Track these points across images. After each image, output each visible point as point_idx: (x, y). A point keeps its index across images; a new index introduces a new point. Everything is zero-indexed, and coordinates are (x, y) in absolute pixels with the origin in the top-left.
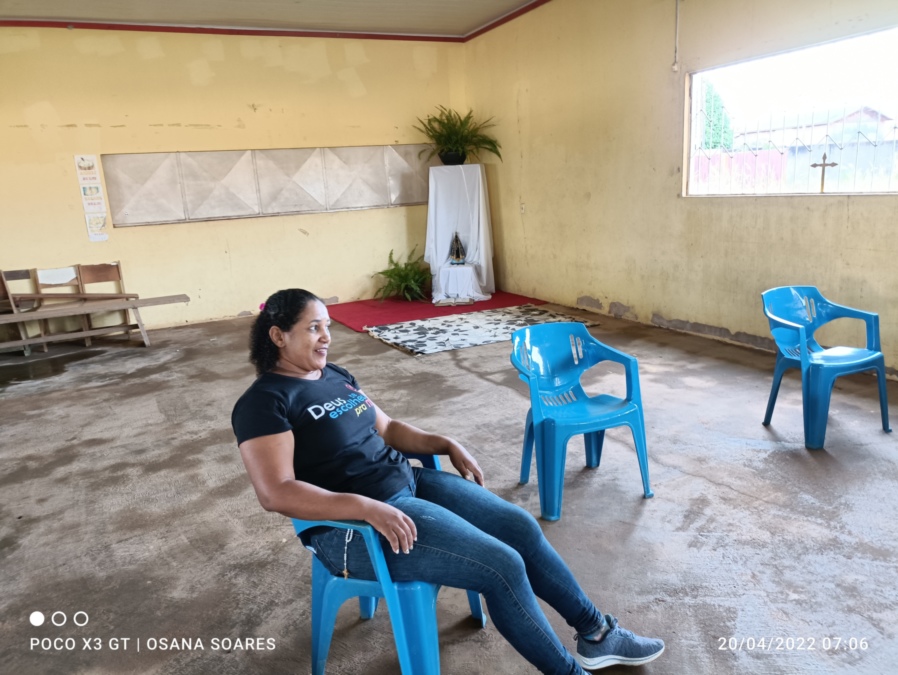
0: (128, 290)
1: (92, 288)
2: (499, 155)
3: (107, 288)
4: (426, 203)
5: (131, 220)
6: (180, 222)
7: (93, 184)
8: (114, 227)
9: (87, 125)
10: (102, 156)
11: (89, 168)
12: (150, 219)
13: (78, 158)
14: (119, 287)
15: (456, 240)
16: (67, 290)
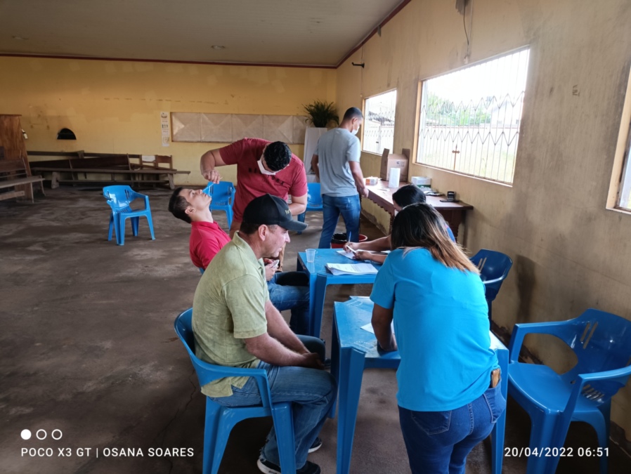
0: (174, 168)
1: (161, 165)
3: (166, 165)
5: (180, 139)
6: (198, 142)
7: (166, 124)
8: (173, 141)
9: (167, 100)
10: (171, 113)
11: (166, 117)
12: (187, 140)
13: (161, 113)
14: (171, 165)
16: (152, 165)
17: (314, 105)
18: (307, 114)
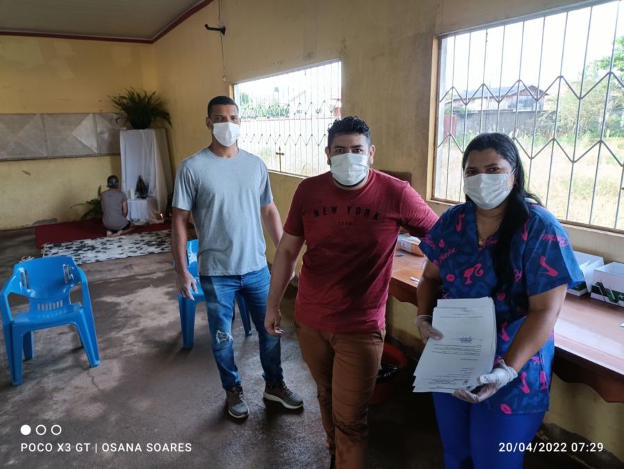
2: (170, 123)
4: (119, 154)
15: (140, 181)
17: (127, 97)
18: (118, 109)
